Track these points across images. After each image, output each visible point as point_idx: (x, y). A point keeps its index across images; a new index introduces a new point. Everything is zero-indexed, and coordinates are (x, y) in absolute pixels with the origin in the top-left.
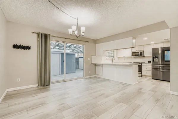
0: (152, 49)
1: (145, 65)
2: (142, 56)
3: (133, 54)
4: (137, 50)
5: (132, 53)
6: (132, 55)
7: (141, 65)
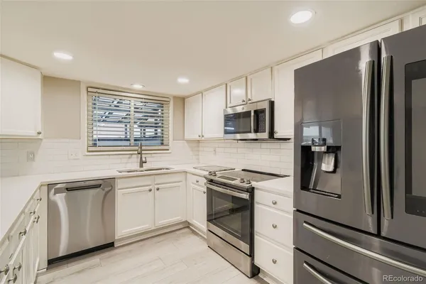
4: (245, 102)
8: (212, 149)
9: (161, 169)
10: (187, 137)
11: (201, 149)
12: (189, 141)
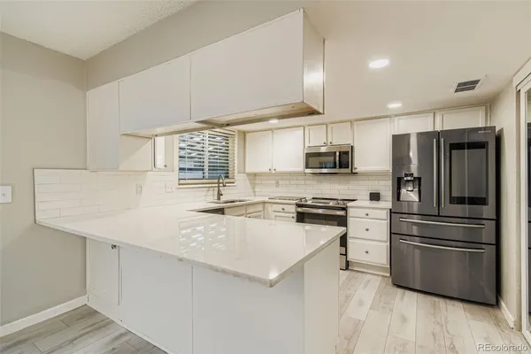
0: (394, 137)
1: (362, 213)
2: (348, 170)
3: (310, 159)
4: (325, 144)
5: (309, 156)
6: (307, 167)
7: (341, 213)
8: (274, 182)
9: (233, 202)
10: (247, 171)
11: (257, 182)
12: (248, 175)
